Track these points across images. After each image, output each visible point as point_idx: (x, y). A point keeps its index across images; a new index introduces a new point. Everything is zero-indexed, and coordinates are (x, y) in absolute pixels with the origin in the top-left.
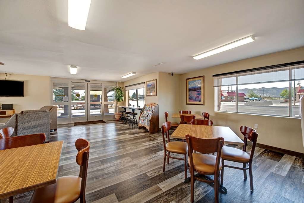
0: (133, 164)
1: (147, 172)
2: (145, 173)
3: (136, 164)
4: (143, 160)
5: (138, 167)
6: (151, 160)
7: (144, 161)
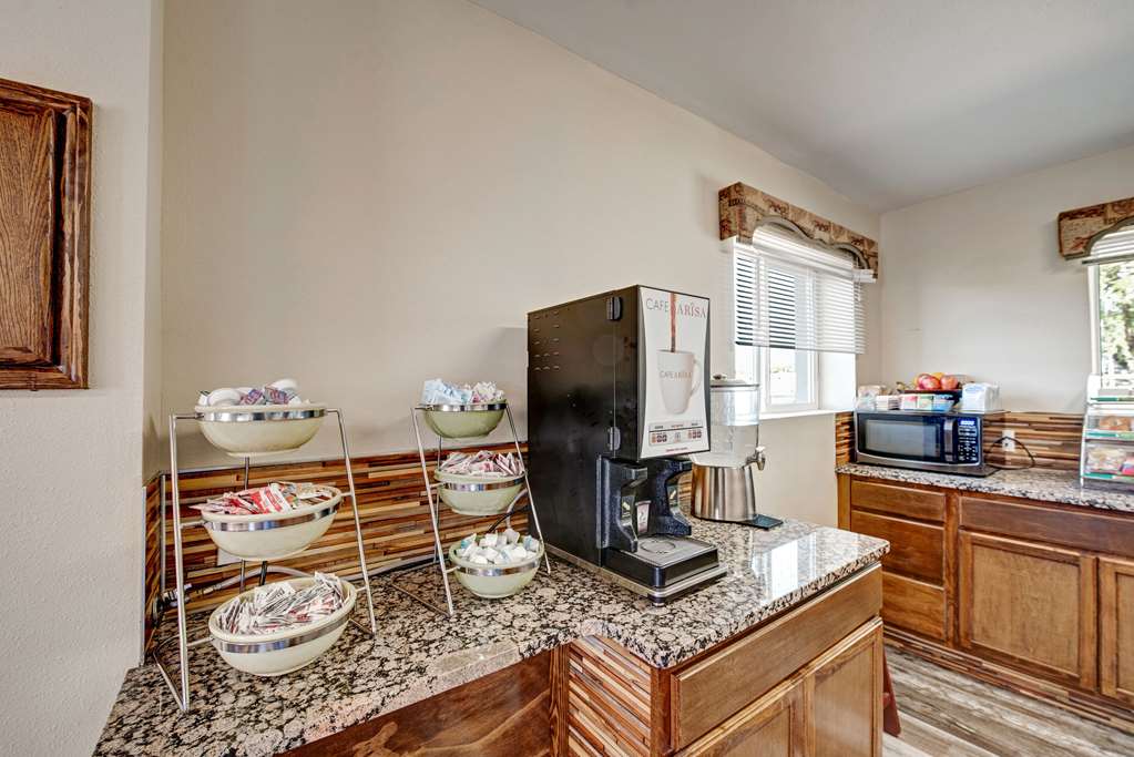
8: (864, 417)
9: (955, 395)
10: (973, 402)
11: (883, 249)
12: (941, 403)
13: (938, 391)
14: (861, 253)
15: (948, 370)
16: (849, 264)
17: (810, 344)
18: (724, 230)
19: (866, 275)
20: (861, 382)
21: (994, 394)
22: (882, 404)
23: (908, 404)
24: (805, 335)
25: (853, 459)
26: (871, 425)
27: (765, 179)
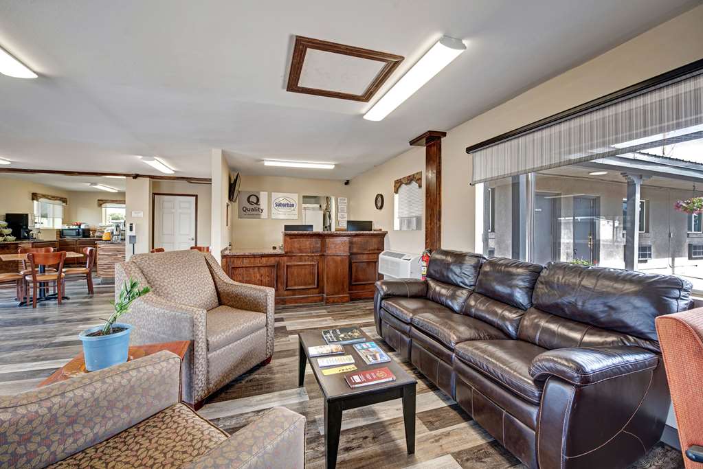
8: (63, 229)
9: (80, 226)
10: (82, 227)
11: (68, 200)
12: (77, 227)
13: (77, 225)
14: (64, 200)
15: (79, 222)
16: (58, 202)
17: (51, 216)
18: (33, 199)
19: (64, 204)
20: (63, 223)
21: (86, 226)
22: (67, 228)
23: (71, 227)
24: (50, 214)
25: (61, 237)
26: (64, 231)
27: (42, 192)
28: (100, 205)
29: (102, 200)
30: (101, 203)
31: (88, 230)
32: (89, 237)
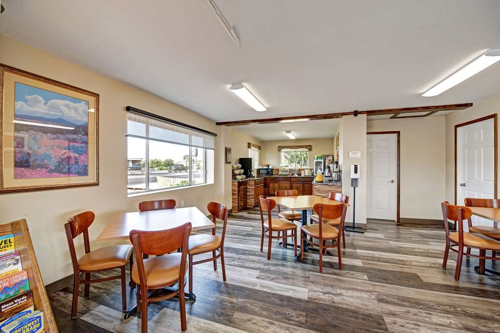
0: (384, 306)
1: (366, 280)
2: (369, 280)
3: (376, 301)
4: (358, 301)
5: (375, 293)
6: (339, 291)
7: (358, 297)
8: (260, 169)
9: (269, 166)
10: (270, 167)
11: (262, 147)
12: (267, 167)
15: (269, 163)
16: (258, 149)
18: (248, 147)
19: (260, 151)
20: (259, 164)
21: (272, 166)
22: (261, 167)
23: (264, 168)
25: (258, 175)
26: (260, 171)
27: (252, 142)
28: (279, 150)
29: (281, 147)
30: (280, 148)
31: (272, 170)
32: (273, 175)
